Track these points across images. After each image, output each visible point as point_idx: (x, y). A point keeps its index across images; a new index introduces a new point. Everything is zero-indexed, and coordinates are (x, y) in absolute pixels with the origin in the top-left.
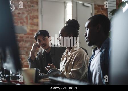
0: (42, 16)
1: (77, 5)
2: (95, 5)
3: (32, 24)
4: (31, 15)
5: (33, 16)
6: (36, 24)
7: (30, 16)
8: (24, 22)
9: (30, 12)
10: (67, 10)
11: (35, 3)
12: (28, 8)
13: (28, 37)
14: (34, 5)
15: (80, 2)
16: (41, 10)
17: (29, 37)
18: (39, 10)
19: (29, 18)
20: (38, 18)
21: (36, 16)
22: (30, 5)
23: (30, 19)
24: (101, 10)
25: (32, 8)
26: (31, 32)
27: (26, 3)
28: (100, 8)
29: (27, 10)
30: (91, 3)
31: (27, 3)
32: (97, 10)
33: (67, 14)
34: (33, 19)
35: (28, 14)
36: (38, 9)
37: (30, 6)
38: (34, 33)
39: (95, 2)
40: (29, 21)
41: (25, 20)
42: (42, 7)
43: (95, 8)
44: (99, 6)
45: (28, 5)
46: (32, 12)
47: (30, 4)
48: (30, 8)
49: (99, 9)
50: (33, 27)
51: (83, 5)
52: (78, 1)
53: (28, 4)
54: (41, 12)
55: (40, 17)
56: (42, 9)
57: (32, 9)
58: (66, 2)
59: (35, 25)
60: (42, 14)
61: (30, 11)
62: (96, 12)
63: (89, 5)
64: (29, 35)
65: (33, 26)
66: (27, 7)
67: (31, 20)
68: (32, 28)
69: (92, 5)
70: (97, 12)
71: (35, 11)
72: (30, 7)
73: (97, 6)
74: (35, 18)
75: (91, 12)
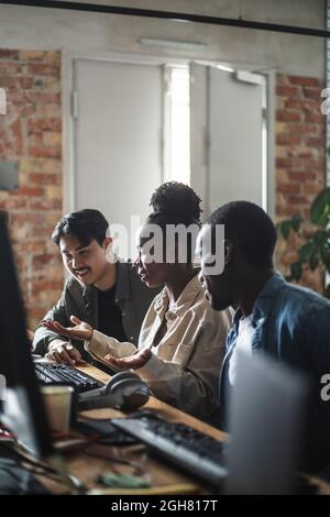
0: (75, 120)
1: (208, 78)
2: (279, 76)
3: (40, 153)
4: (35, 117)
5: (41, 122)
6: (53, 152)
7: (30, 122)
8: (8, 145)
9: (29, 105)
10: (170, 97)
11: (48, 70)
12: (22, 91)
13: (23, 205)
14: (43, 79)
15: (221, 67)
16: (72, 97)
17: (28, 203)
18: (65, 99)
19: (24, 129)
20: (59, 130)
21: (53, 120)
22: (30, 79)
23: (30, 133)
24: (303, 98)
25: (36, 89)
26: (33, 185)
27: (14, 70)
28: (300, 88)
29: (19, 98)
30: (265, 72)
31: (19, 70)
32: (285, 98)
33: (171, 104)
34: (40, 136)
35: (24, 113)
36: (59, 96)
37: (28, 84)
38: (44, 187)
39: (277, 67)
40: (28, 142)
41: (12, 139)
42: (74, 88)
43: (280, 91)
44: (294, 80)
45: (21, 80)
46: (39, 106)
47: (30, 76)
48: (27, 91)
49: (294, 91)
50: (41, 165)
51: (234, 76)
52: (212, 64)
53: (19, 75)
54: (72, 104)
55: (67, 125)
56: (75, 95)
57: (38, 94)
58: (168, 65)
59: (48, 156)
60: (75, 115)
61: (30, 102)
62: (282, 106)
63: (258, 79)
64: (26, 197)
65: (41, 160)
66: (18, 85)
67: (33, 136)
68: (37, 170)
69: (266, 76)
70: (286, 104)
71: (49, 102)
72: (29, 87)
73: (287, 82)
74: (47, 129)
75: (264, 105)
